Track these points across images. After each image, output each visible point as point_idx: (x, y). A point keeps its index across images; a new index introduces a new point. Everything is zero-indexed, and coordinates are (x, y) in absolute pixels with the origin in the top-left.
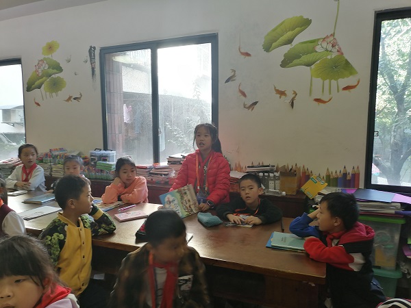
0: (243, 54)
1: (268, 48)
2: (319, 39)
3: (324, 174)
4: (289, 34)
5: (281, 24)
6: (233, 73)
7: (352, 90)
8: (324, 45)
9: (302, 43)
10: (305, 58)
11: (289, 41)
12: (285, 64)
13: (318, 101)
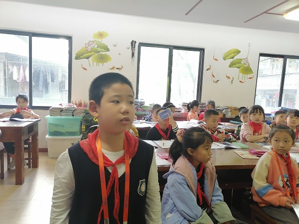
0: (215, 59)
2: (242, 59)
4: (233, 55)
5: (231, 50)
6: (210, 67)
8: (244, 61)
9: (237, 59)
10: (238, 65)
11: (233, 58)
12: (230, 66)
13: (240, 81)
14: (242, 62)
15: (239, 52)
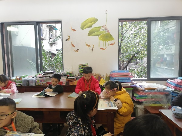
0: (72, 30)
1: (82, 28)
2: (101, 27)
3: (105, 76)
4: (90, 24)
5: (87, 20)
6: (69, 37)
7: (113, 45)
8: (103, 29)
9: (95, 27)
10: (96, 33)
11: (90, 26)
12: (89, 35)
13: (102, 49)
14: (101, 30)
15: (96, 20)
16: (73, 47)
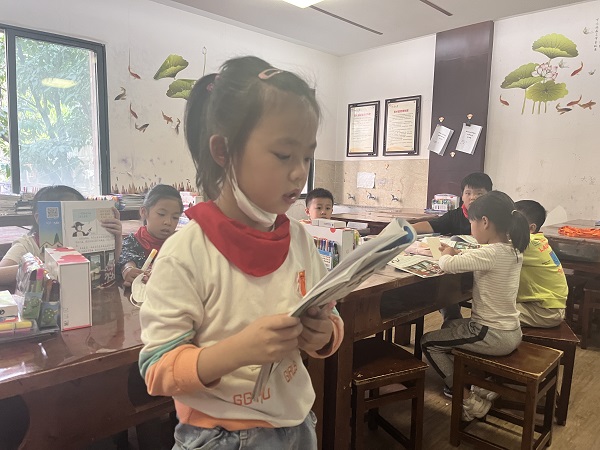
0: (132, 74)
4: (173, 68)
6: (123, 92)
9: (182, 80)
10: (184, 93)
12: (170, 94)
15: (185, 64)
16: (133, 117)
